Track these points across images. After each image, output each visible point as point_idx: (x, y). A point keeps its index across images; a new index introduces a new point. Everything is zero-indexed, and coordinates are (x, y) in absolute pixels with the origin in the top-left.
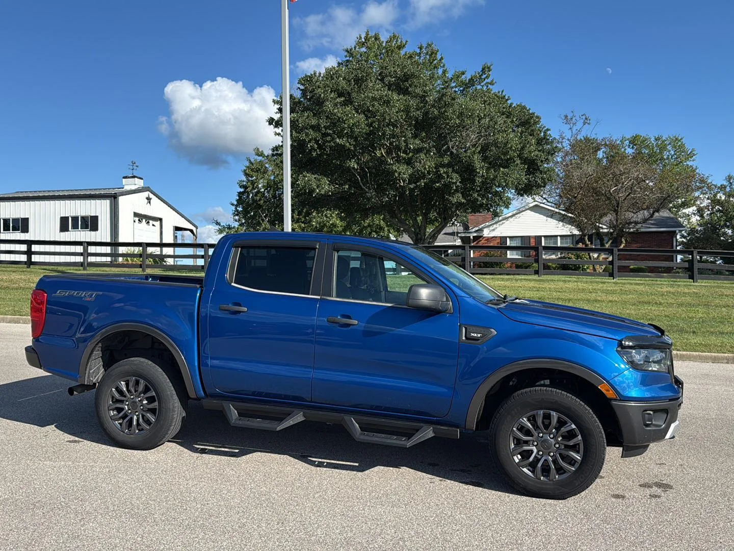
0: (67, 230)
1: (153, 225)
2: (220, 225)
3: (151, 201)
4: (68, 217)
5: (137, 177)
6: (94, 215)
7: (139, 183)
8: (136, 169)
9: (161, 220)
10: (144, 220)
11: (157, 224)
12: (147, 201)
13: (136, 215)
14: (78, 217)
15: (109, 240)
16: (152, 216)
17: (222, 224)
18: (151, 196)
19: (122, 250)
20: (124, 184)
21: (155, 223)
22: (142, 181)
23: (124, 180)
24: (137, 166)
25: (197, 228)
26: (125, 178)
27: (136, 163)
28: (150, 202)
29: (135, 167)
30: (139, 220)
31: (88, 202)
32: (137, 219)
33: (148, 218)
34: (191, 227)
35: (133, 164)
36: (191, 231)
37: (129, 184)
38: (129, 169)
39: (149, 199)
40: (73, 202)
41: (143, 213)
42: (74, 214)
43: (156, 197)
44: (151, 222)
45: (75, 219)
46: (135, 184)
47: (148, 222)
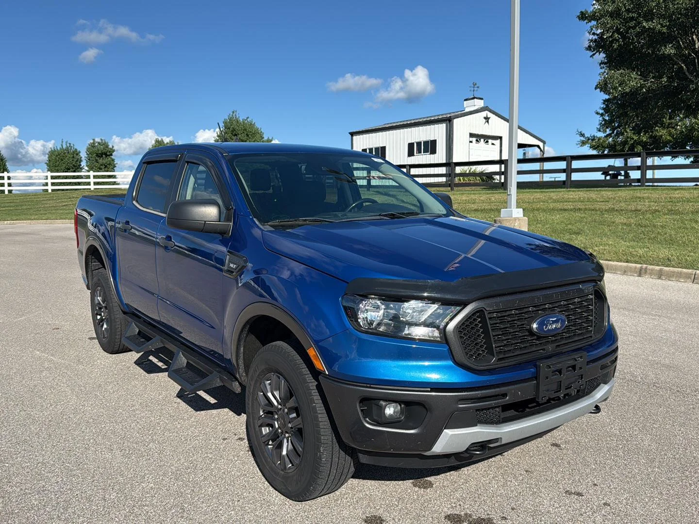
0: (413, 155)
1: (493, 144)
2: (584, 137)
3: (490, 121)
4: (414, 143)
5: (477, 98)
6: (434, 139)
7: (479, 104)
8: (477, 90)
9: (501, 138)
10: (482, 140)
11: (497, 142)
12: (485, 120)
13: (472, 135)
14: (421, 142)
15: (444, 162)
16: (490, 135)
17: (586, 136)
18: (490, 115)
19: (458, 169)
20: (465, 106)
21: (494, 142)
22: (482, 101)
23: (465, 102)
24: (478, 87)
25: (544, 143)
26: (466, 100)
27: (477, 83)
28: (488, 122)
29: (476, 89)
30: (477, 140)
31: (428, 127)
32: (474, 140)
33: (486, 138)
34: (536, 142)
35: (474, 85)
36: (538, 146)
37: (469, 106)
38: (471, 91)
39: (487, 119)
40: (417, 128)
41: (480, 133)
42: (418, 140)
43: (496, 115)
44: (490, 141)
45: (419, 144)
46: (475, 106)
47: (487, 142)
